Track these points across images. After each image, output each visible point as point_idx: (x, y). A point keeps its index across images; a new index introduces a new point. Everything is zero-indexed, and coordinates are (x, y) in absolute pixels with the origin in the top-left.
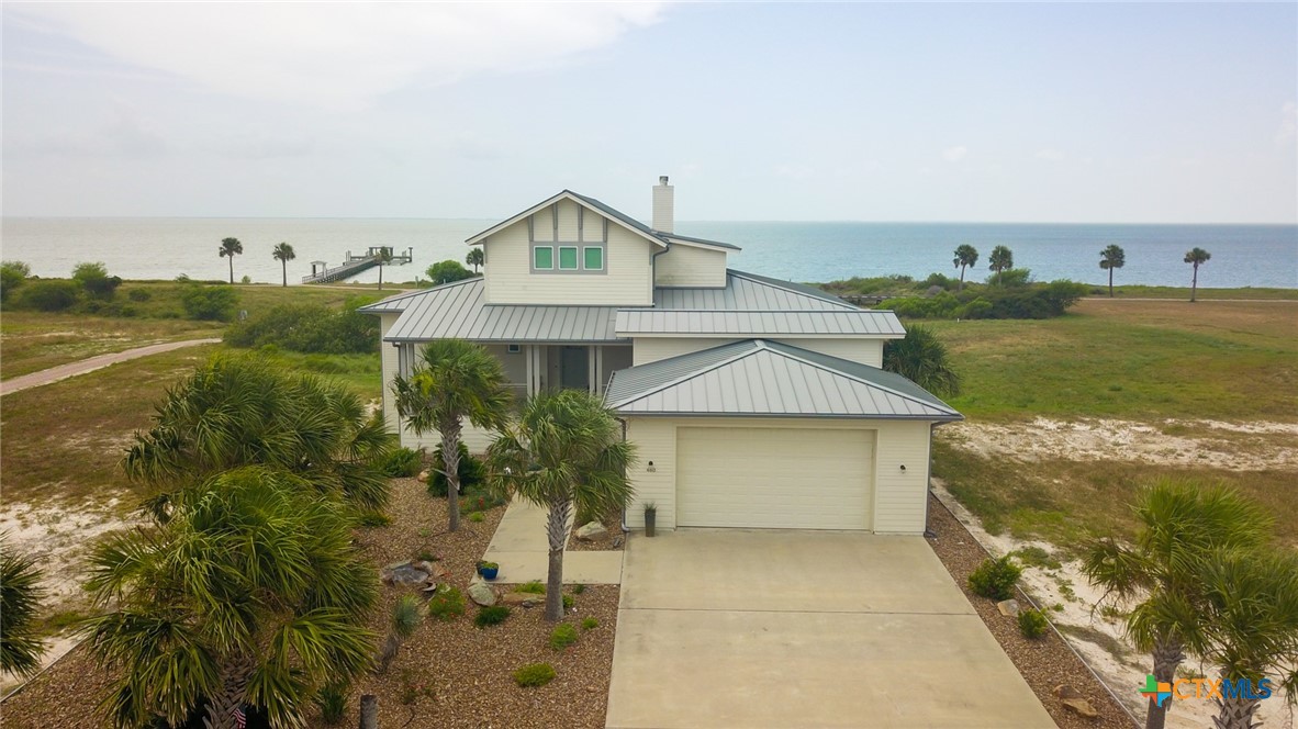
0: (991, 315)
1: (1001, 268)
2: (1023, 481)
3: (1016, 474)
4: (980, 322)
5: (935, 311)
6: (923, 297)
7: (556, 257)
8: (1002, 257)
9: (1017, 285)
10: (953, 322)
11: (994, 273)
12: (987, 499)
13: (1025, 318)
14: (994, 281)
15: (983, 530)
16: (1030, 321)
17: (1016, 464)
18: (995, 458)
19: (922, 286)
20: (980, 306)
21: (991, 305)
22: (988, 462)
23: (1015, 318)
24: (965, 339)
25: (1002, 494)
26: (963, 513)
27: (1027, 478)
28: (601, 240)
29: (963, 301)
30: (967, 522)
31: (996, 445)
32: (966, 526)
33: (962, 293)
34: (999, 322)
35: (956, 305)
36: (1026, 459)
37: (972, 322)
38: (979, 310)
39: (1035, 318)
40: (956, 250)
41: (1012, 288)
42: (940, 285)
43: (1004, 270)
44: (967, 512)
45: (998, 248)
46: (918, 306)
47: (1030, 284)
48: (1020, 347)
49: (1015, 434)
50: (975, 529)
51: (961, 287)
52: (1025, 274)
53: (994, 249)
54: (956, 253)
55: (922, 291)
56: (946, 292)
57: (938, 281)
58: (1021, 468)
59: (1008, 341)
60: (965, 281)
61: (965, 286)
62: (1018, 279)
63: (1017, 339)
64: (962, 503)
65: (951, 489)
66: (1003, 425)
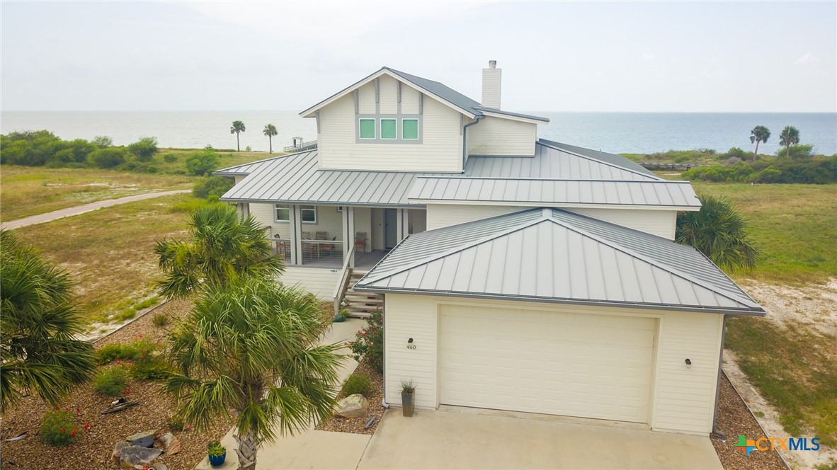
0: (781, 180)
1: (789, 144)
2: (824, 360)
3: (814, 350)
4: (771, 186)
5: (733, 177)
6: (723, 165)
7: (378, 128)
8: (790, 135)
9: (802, 157)
10: (748, 185)
11: (782, 148)
12: (784, 383)
13: (809, 183)
14: (782, 154)
15: (781, 428)
16: (814, 185)
17: (813, 337)
18: (792, 328)
19: (723, 157)
20: (773, 173)
21: (780, 172)
22: (784, 332)
23: (799, 183)
24: (758, 200)
25: (801, 377)
26: (757, 402)
27: (828, 357)
28: (417, 112)
29: (757, 169)
30: (761, 415)
31: (791, 312)
32: (761, 422)
33: (755, 162)
34: (786, 186)
35: (751, 172)
36: (826, 331)
37: (763, 185)
38: (770, 176)
39: (818, 184)
40: (753, 129)
41: (799, 159)
42: (738, 156)
43: (791, 145)
44: (761, 400)
45: (787, 128)
46: (719, 172)
47: (812, 156)
48: (807, 208)
49: (810, 299)
50: (771, 425)
51: (755, 158)
52: (808, 149)
53: (784, 129)
54: (753, 132)
55: (722, 161)
56: (742, 162)
57: (737, 153)
58: (821, 342)
59: (795, 202)
60: (758, 153)
61: (758, 158)
62: (802, 153)
63: (803, 201)
64: (756, 386)
65: (744, 366)
66: (797, 287)
